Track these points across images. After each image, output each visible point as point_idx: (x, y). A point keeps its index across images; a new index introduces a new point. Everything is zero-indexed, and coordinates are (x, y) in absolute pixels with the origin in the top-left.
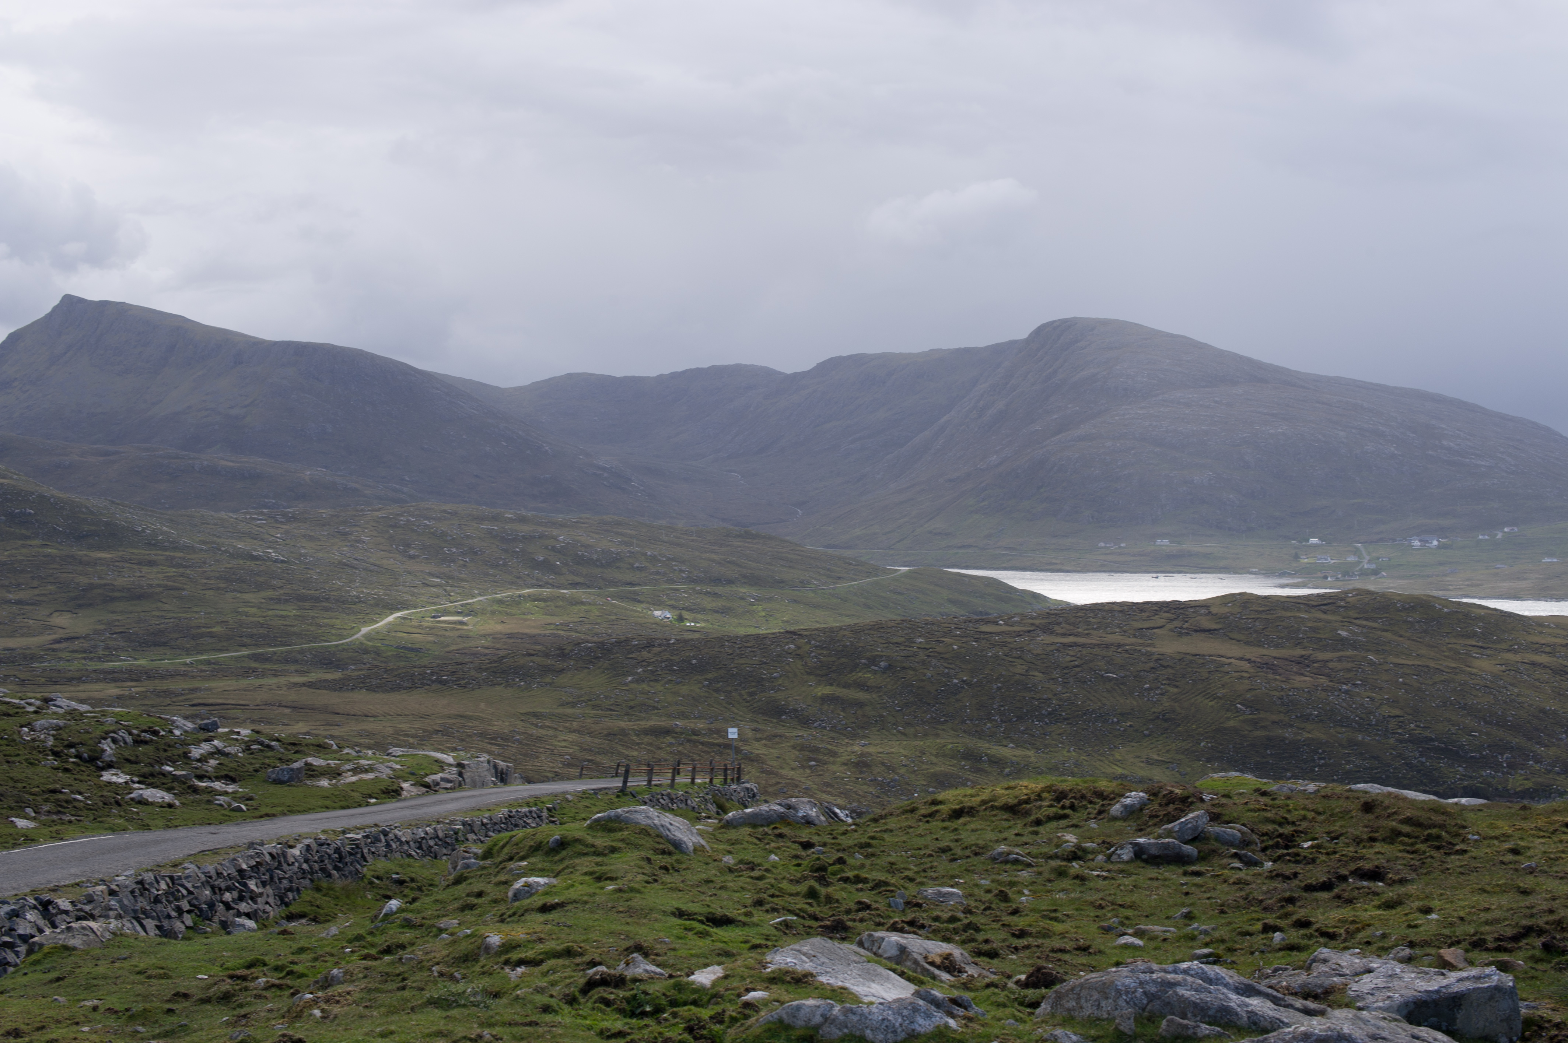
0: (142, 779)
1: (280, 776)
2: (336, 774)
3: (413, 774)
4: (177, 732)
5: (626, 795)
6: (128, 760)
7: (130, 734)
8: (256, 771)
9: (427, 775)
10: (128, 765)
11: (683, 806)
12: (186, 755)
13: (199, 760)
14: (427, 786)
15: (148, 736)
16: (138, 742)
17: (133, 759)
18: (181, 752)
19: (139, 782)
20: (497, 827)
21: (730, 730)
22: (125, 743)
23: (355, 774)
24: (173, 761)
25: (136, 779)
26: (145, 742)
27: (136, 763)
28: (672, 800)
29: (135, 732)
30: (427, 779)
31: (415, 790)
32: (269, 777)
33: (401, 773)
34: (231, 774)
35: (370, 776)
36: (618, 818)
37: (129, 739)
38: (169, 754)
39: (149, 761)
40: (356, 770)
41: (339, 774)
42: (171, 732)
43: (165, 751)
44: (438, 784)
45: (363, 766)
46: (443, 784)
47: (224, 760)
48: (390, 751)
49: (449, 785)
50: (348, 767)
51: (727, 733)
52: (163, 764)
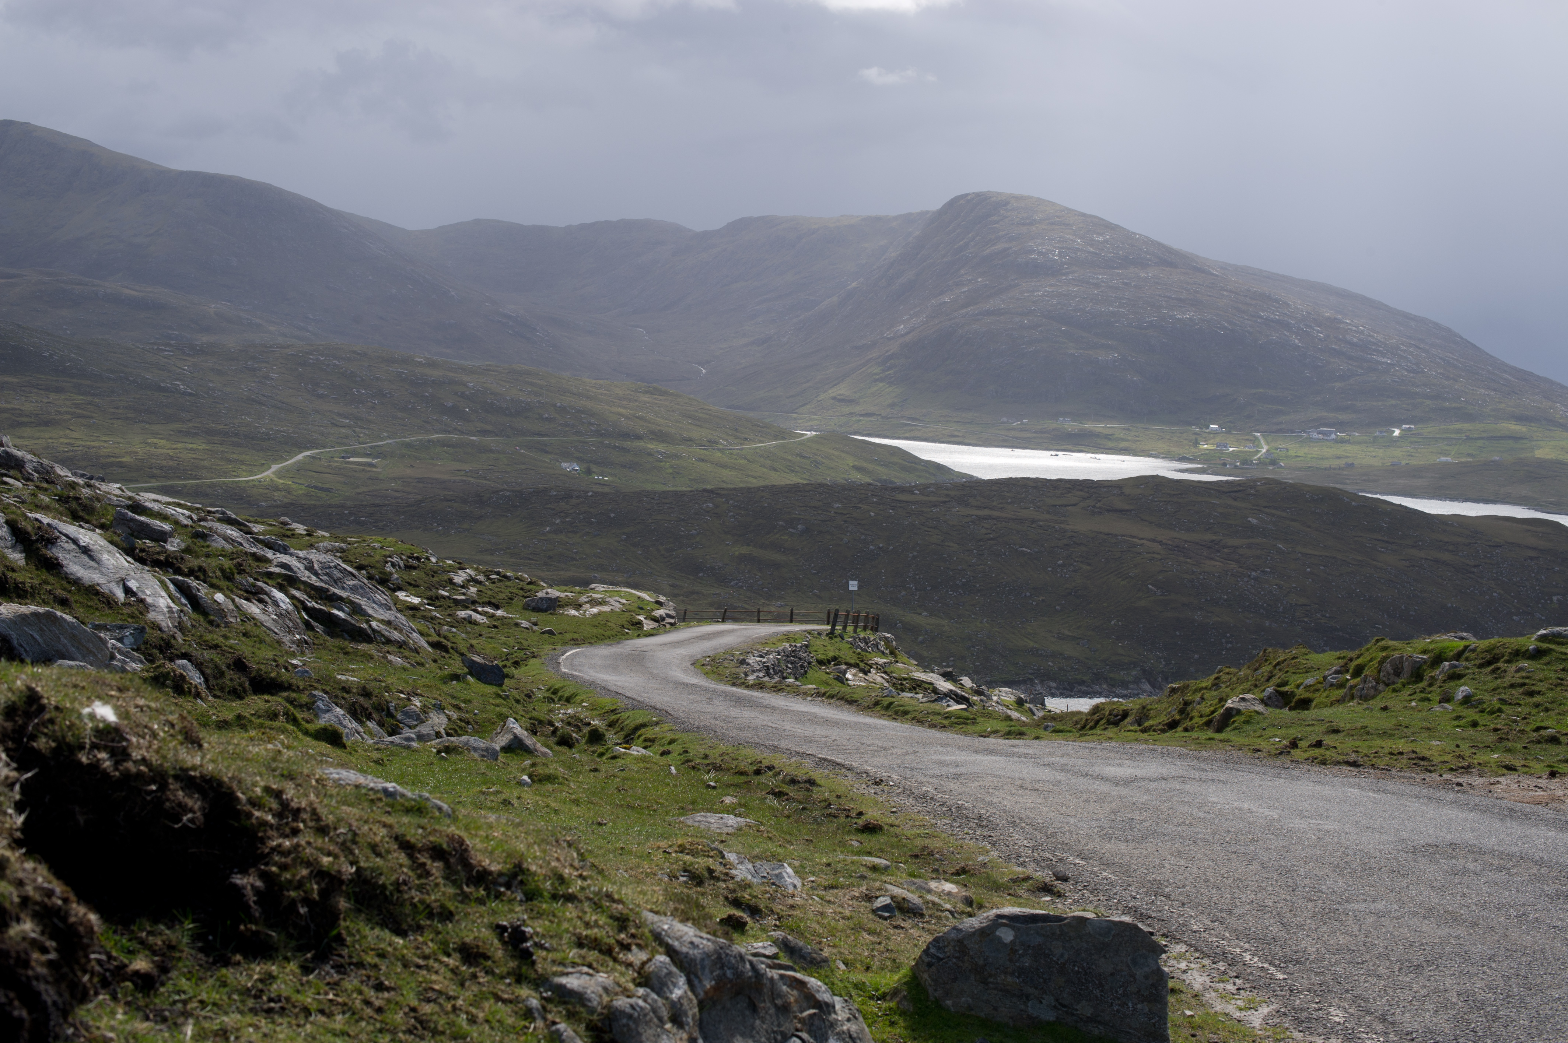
1: (540, 605)
2: (578, 606)
4: (433, 560)
6: (410, 584)
7: (402, 560)
8: (511, 599)
9: (653, 610)
12: (451, 581)
13: (463, 587)
14: (656, 620)
15: (414, 562)
17: (413, 582)
18: (446, 578)
19: (428, 604)
22: (400, 567)
23: (592, 606)
25: (426, 601)
27: (418, 586)
29: (404, 557)
30: (654, 614)
31: (651, 624)
32: (528, 605)
33: (629, 607)
34: (493, 600)
35: (606, 609)
37: (403, 564)
39: (426, 585)
40: (594, 602)
41: (581, 606)
42: (428, 559)
43: (433, 576)
45: (597, 599)
50: (586, 600)
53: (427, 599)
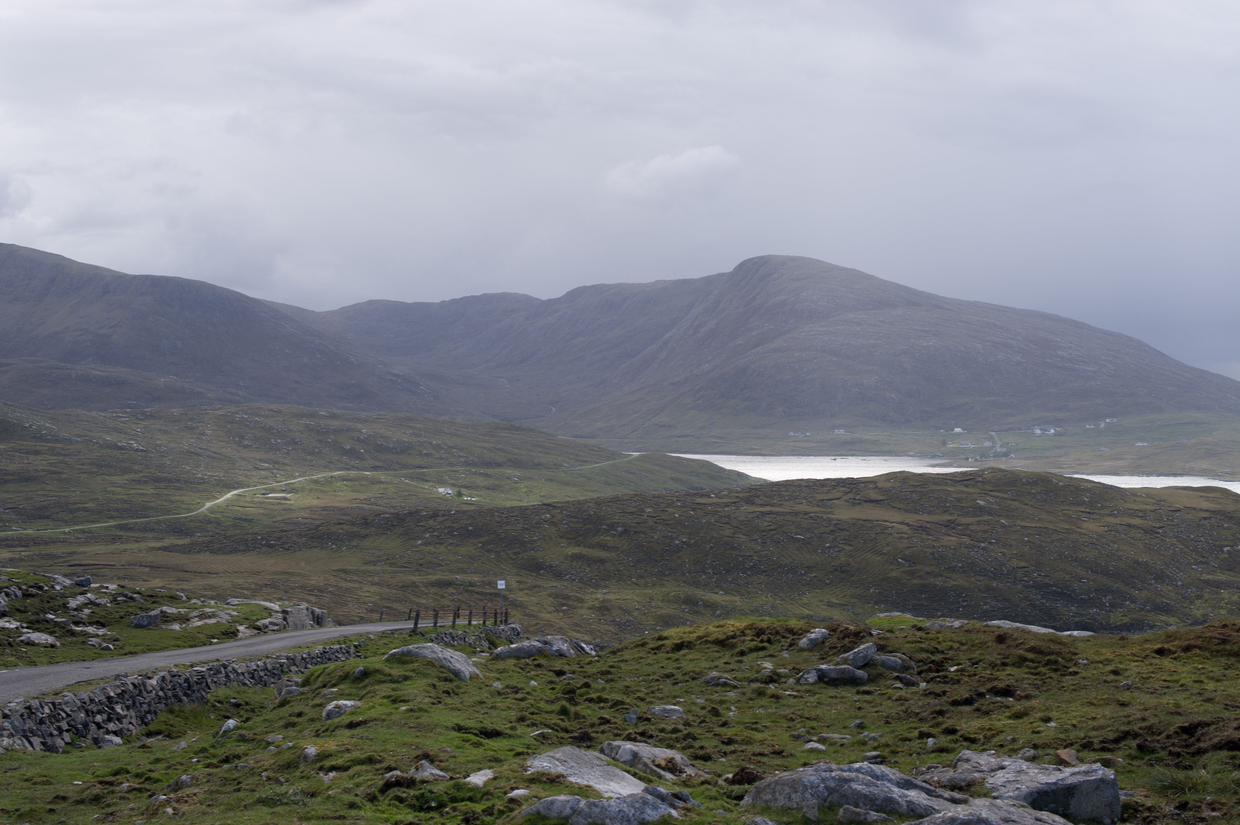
0: (29, 625)
1: (141, 622)
2: (185, 619)
3: (247, 619)
4: (58, 588)
5: (417, 634)
6: (18, 610)
7: (20, 589)
8: (121, 618)
9: (258, 620)
10: (18, 614)
11: (462, 642)
12: (65, 606)
13: (75, 610)
14: (258, 628)
15: (34, 591)
16: (26, 595)
17: (22, 609)
18: (61, 603)
19: (27, 628)
20: (314, 661)
21: (499, 582)
22: (16, 596)
23: (200, 620)
24: (54, 611)
25: (25, 625)
26: (32, 596)
27: (25, 612)
28: (453, 638)
29: (24, 587)
30: (258, 623)
31: (249, 632)
32: (132, 623)
33: (237, 618)
34: (101, 620)
35: (213, 621)
36: (409, 653)
37: (19, 593)
38: (51, 604)
39: (35, 610)
40: (201, 617)
41: (188, 620)
42: (53, 587)
43: (48, 602)
44: (267, 627)
45: (207, 613)
46: (272, 627)
47: (95, 609)
48: (229, 601)
49: (276, 628)
50: (195, 614)
51: (497, 584)
52: (46, 613)
53: (28, 622)
